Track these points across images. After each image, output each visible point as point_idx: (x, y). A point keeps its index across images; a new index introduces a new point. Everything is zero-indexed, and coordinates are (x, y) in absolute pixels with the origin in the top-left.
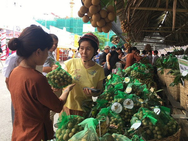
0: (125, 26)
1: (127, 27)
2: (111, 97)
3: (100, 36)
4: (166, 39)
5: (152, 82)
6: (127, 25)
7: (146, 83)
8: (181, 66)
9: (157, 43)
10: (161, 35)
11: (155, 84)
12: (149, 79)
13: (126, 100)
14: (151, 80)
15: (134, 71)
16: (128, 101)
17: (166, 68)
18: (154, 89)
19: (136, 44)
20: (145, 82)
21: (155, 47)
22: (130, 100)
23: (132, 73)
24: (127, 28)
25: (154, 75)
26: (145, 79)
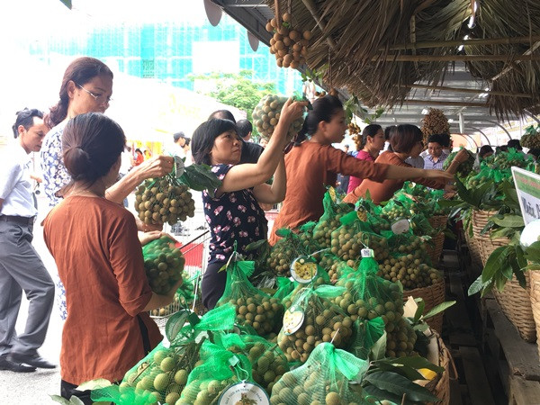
0: (285, 40)
1: (292, 42)
2: (179, 374)
3: (255, 87)
4: (496, 88)
5: (422, 270)
6: (292, 35)
7: (397, 273)
8: (524, 200)
9: (470, 105)
10: (475, 73)
11: (432, 275)
12: (409, 256)
13: (231, 390)
14: (417, 261)
15: (341, 232)
16: (244, 396)
17: (479, 207)
18: (419, 303)
19: (380, 113)
20: (389, 272)
21: (466, 118)
22: (250, 386)
23: (337, 237)
24: (295, 47)
25: (445, 236)
26: (393, 261)
